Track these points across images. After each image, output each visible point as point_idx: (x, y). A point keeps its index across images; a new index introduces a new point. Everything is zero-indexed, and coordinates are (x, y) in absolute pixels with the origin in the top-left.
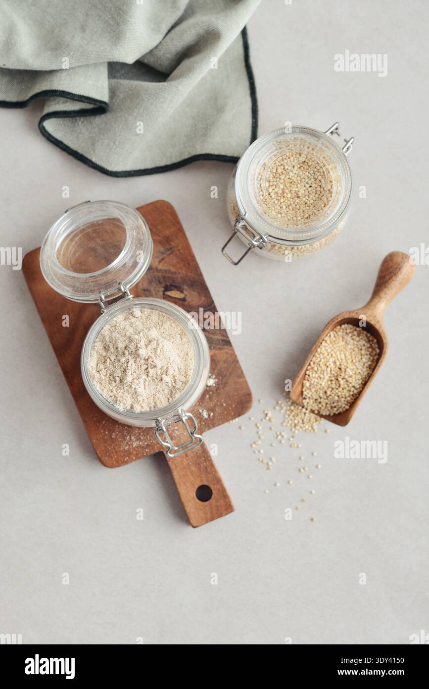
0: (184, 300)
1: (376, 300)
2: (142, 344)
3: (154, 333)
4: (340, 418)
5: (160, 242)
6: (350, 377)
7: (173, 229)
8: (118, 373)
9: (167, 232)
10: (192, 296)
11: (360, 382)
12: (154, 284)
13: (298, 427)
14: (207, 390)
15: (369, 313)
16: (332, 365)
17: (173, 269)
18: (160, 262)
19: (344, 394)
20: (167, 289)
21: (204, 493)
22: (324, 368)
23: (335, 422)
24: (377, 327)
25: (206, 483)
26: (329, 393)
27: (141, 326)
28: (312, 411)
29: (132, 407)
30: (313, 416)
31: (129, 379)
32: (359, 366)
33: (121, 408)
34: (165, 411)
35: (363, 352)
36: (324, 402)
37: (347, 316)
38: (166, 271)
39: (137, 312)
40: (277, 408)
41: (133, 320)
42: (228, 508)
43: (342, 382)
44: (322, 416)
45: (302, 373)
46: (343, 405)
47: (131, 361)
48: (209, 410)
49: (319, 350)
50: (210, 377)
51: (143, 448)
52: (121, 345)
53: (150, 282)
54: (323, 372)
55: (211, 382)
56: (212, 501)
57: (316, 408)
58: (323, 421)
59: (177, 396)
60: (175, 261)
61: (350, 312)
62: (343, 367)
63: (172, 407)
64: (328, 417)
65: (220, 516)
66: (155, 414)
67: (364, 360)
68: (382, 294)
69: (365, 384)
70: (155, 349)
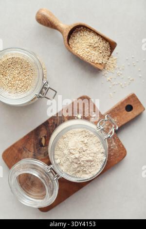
0: (45, 137)
1: (59, 28)
2: (73, 157)
4: (112, 46)
6: (94, 41)
7: (14, 149)
8: (89, 164)
9: (16, 151)
10: (43, 133)
11: (97, 36)
13: (115, 66)
15: (65, 31)
16: (88, 49)
17: (33, 145)
18: (30, 151)
19: (103, 45)
20: (42, 146)
22: (90, 53)
23: (114, 49)
24: (72, 28)
26: (101, 51)
27: (64, 158)
28: (108, 59)
29: (102, 153)
30: (110, 59)
31: (91, 158)
32: (89, 37)
33: (105, 158)
34: (100, 137)
35: (82, 35)
36: (104, 54)
37: (66, 42)
38: (34, 148)
40: (106, 75)
41: (62, 162)
43: (97, 45)
44: (110, 55)
45: (92, 64)
46: (107, 45)
47: (82, 159)
49: (81, 55)
52: (76, 166)
53: (41, 154)
54: (92, 54)
55: (79, 116)
57: (107, 57)
58: (112, 54)
59: (92, 133)
60: (28, 145)
61: (64, 40)
62: (90, 45)
63: (97, 134)
64: (111, 52)
66: (103, 141)
67: (86, 34)
68: (56, 25)
69: (98, 34)
70: (74, 149)
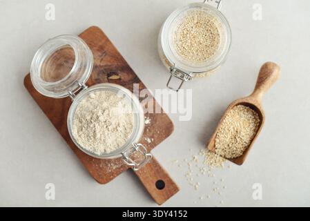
0: (120, 79)
1: (258, 91)
2: (100, 113)
3: (105, 105)
4: (238, 160)
5: (98, 50)
6: (243, 136)
8: (92, 134)
9: (100, 44)
10: (124, 76)
11: (249, 139)
12: (101, 75)
13: (213, 165)
14: (146, 127)
15: (254, 99)
16: (232, 130)
17: (109, 64)
18: (101, 62)
19: (239, 147)
20: (109, 75)
21: (160, 185)
22: (227, 131)
23: (234, 162)
24: (259, 107)
25: (159, 179)
26: (230, 146)
27: (97, 103)
28: (221, 156)
29: (105, 150)
30: (221, 158)
31: (98, 136)
32: (248, 130)
33: (99, 154)
34: (124, 147)
35: (250, 121)
36: (227, 151)
37: (241, 101)
38: (105, 66)
39: (92, 95)
40: (201, 154)
41: (91, 100)
42: (176, 189)
43: (238, 140)
44: (226, 158)
45: (215, 135)
46: (239, 153)
47: (97, 125)
48: (151, 137)
50: (146, 119)
51: (119, 168)
52: (88, 118)
53: (98, 75)
54: (227, 134)
55: (148, 122)
56: (166, 188)
57: (223, 154)
58: (227, 161)
60: (109, 59)
61: (242, 99)
62: (238, 131)
63: (128, 143)
64: (230, 159)
65: (172, 195)
66: (119, 150)
67: (251, 126)
68: (261, 88)
69: (252, 140)
70: (109, 114)
